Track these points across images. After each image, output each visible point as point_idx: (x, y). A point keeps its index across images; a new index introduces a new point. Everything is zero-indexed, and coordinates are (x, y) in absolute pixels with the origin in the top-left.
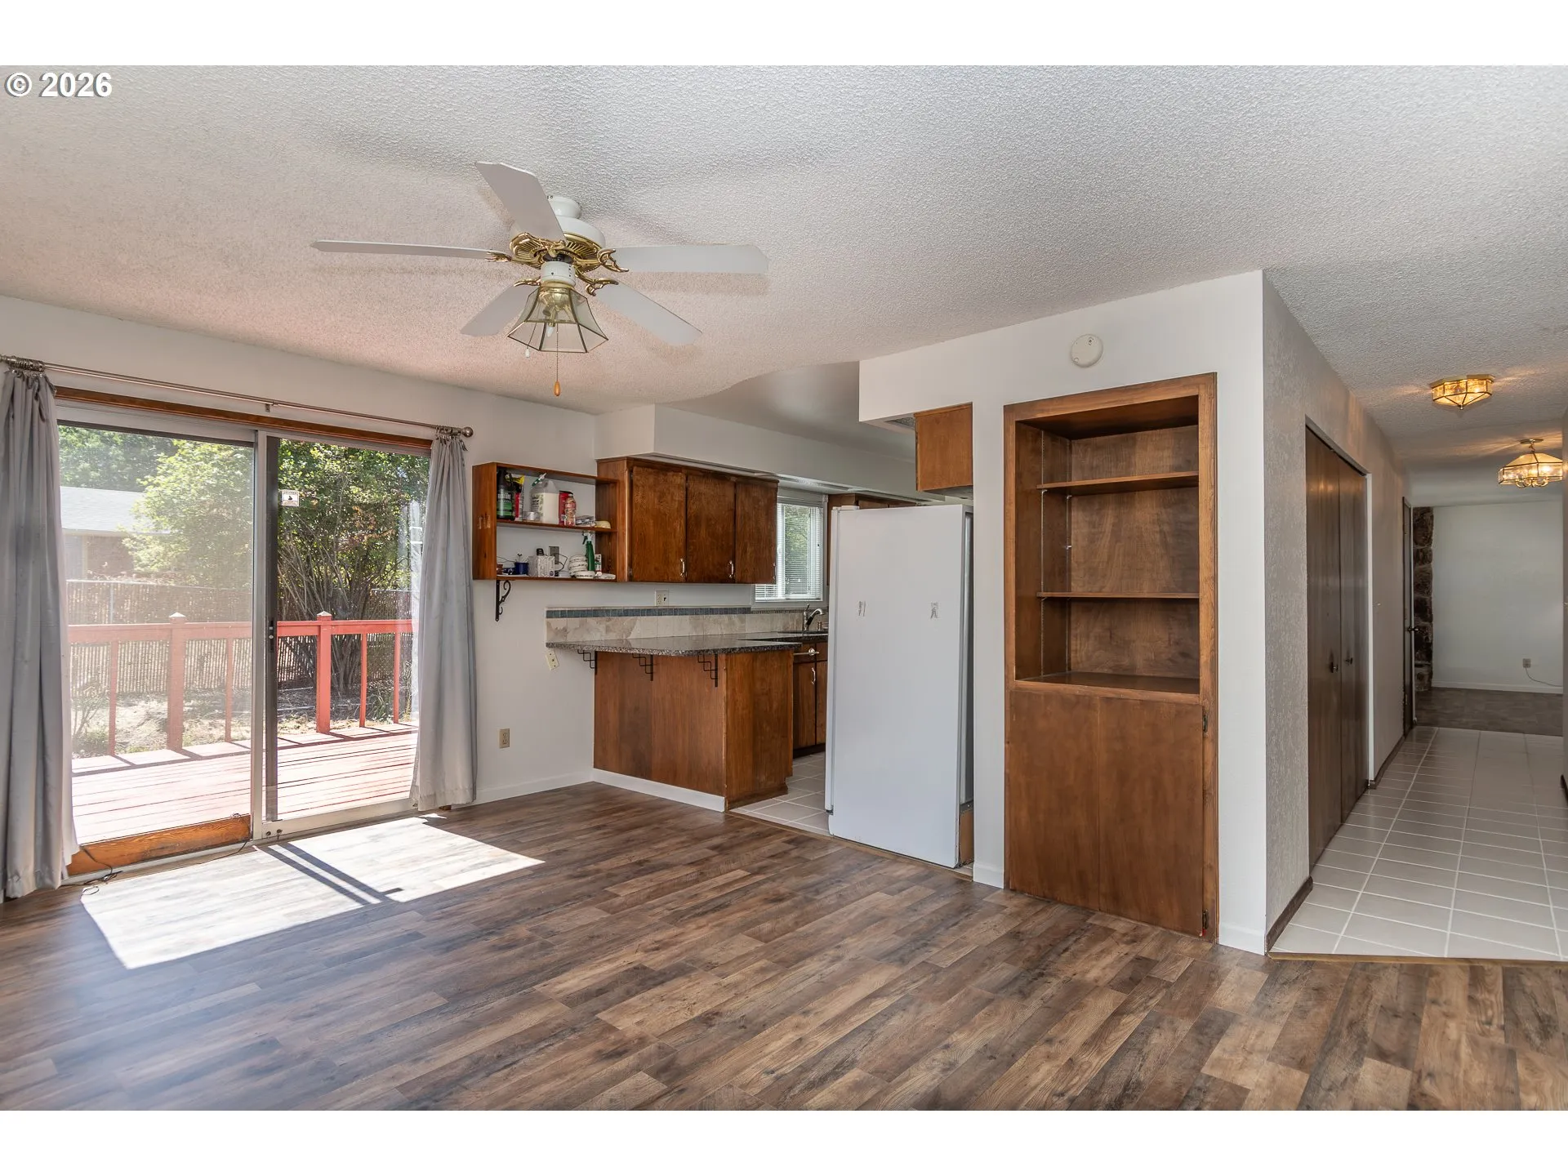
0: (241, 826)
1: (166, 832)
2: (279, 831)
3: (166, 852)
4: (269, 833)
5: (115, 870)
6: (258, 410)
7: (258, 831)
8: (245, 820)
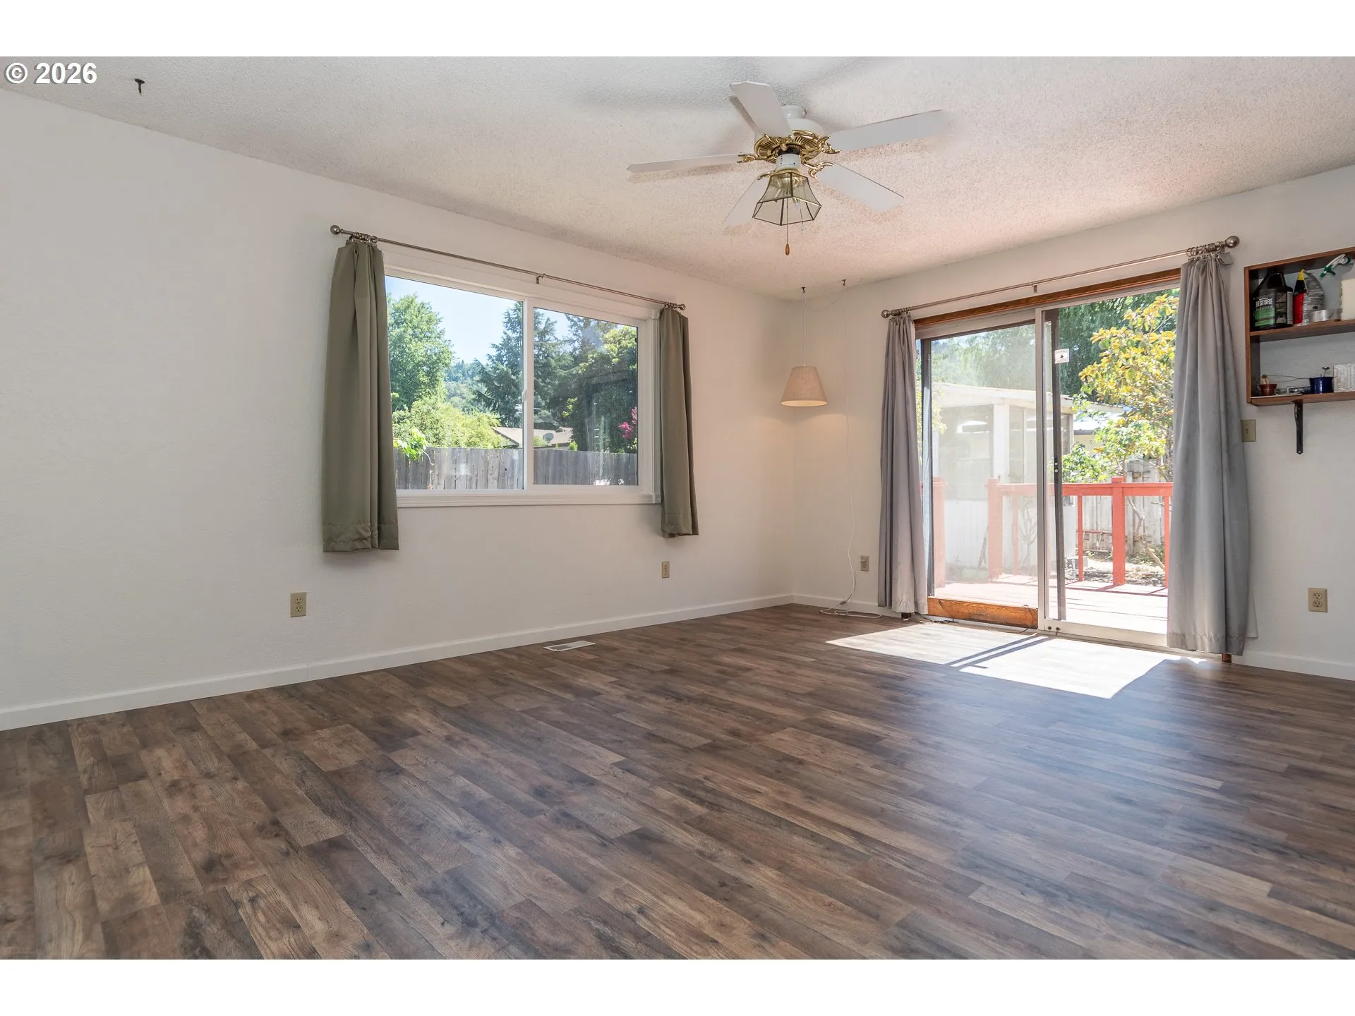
0: (1029, 616)
1: (982, 604)
2: (1058, 629)
3: (982, 618)
4: (1050, 628)
5: (955, 620)
6: (1028, 293)
7: (1042, 625)
8: (1033, 613)
